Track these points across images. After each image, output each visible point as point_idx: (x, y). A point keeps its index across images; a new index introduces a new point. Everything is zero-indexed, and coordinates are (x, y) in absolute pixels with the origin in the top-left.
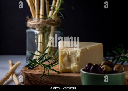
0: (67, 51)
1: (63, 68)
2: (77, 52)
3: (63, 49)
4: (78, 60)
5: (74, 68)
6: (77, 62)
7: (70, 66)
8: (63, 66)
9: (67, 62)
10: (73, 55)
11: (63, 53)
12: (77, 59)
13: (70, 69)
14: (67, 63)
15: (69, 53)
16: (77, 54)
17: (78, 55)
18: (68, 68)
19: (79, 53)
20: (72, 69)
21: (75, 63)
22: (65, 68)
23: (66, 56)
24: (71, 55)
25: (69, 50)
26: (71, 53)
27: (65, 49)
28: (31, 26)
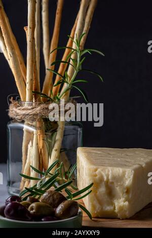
0: (103, 174)
1: (97, 208)
2: (126, 176)
3: (96, 170)
4: (127, 192)
5: (121, 208)
6: (125, 196)
7: (112, 204)
8: (98, 206)
9: (106, 196)
10: (117, 182)
11: (97, 177)
12: (125, 191)
13: (113, 212)
14: (106, 198)
15: (110, 177)
16: (126, 179)
17: (128, 182)
18: (108, 208)
19: (130, 178)
20: (116, 211)
21: (123, 199)
22: (102, 209)
23: (103, 183)
24: (112, 183)
25: (109, 171)
26: (114, 178)
27: (99, 170)
28: (18, 117)
